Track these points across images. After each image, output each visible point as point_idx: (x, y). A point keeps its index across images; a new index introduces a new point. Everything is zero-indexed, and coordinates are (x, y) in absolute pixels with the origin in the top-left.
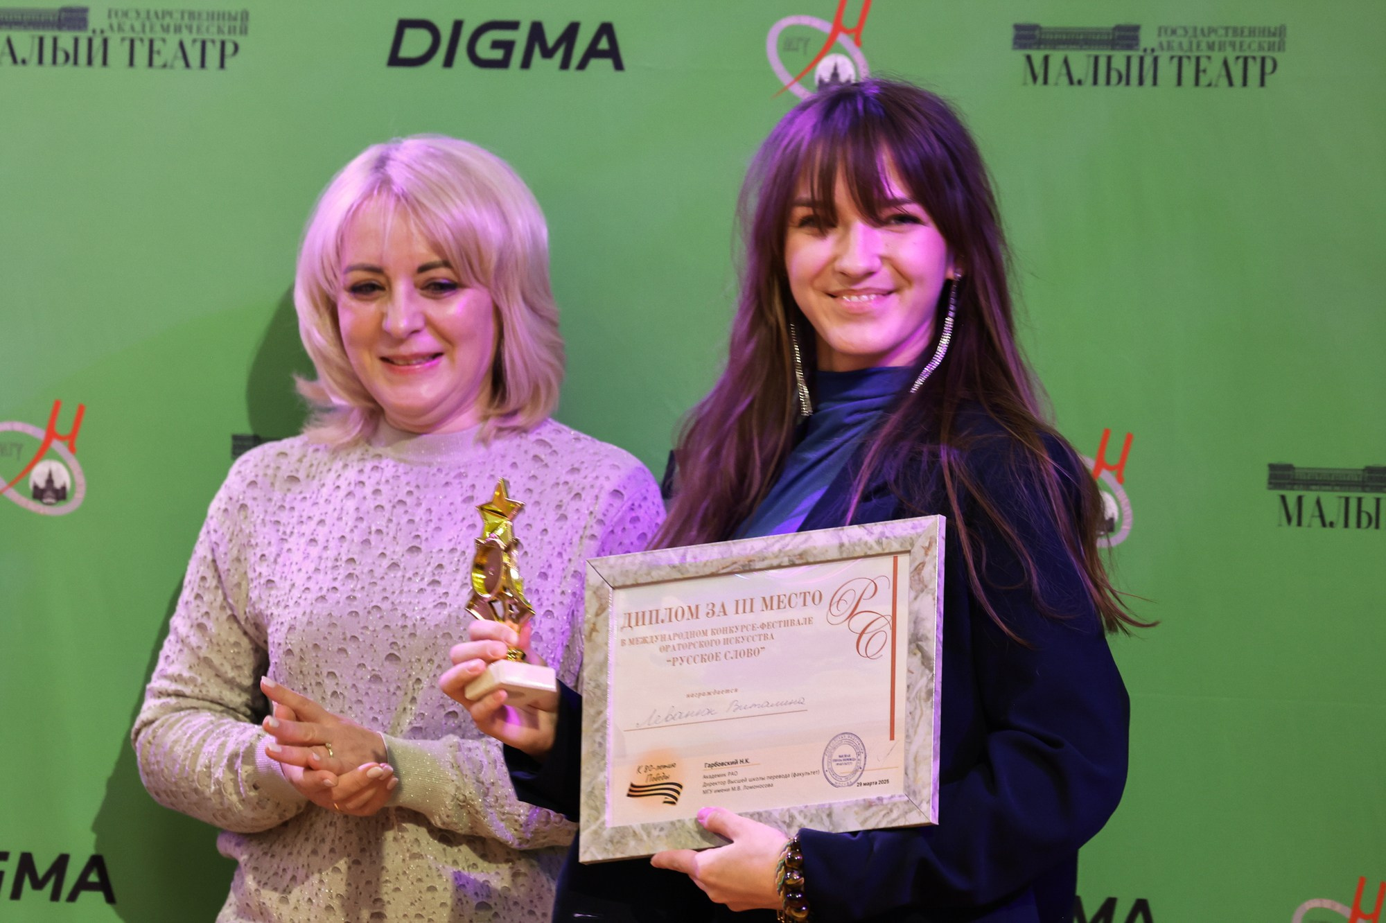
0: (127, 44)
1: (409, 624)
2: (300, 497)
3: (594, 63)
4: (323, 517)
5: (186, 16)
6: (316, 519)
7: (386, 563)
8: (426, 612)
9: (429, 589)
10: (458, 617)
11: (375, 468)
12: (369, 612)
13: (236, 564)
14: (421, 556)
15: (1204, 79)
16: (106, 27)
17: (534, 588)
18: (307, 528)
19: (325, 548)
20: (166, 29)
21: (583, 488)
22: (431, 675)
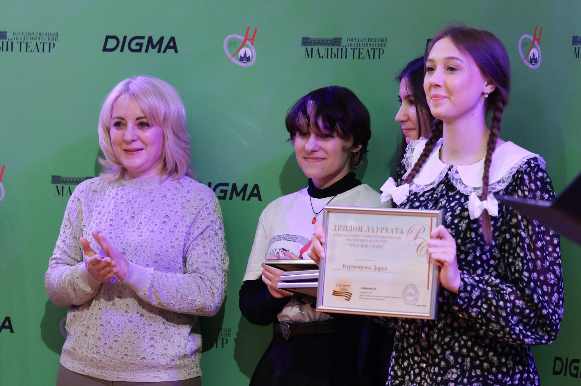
0: (19, 43)
1: (129, 242)
2: (97, 198)
3: (168, 50)
4: (104, 205)
5: (38, 34)
6: (102, 206)
7: (124, 221)
8: (135, 238)
9: (137, 231)
10: (145, 240)
11: (122, 189)
12: (116, 238)
13: (76, 219)
14: (135, 220)
15: (361, 56)
16: (12, 38)
17: (172, 230)
18: (98, 209)
19: (104, 215)
20: (32, 39)
21: (191, 198)
22: (136, 259)
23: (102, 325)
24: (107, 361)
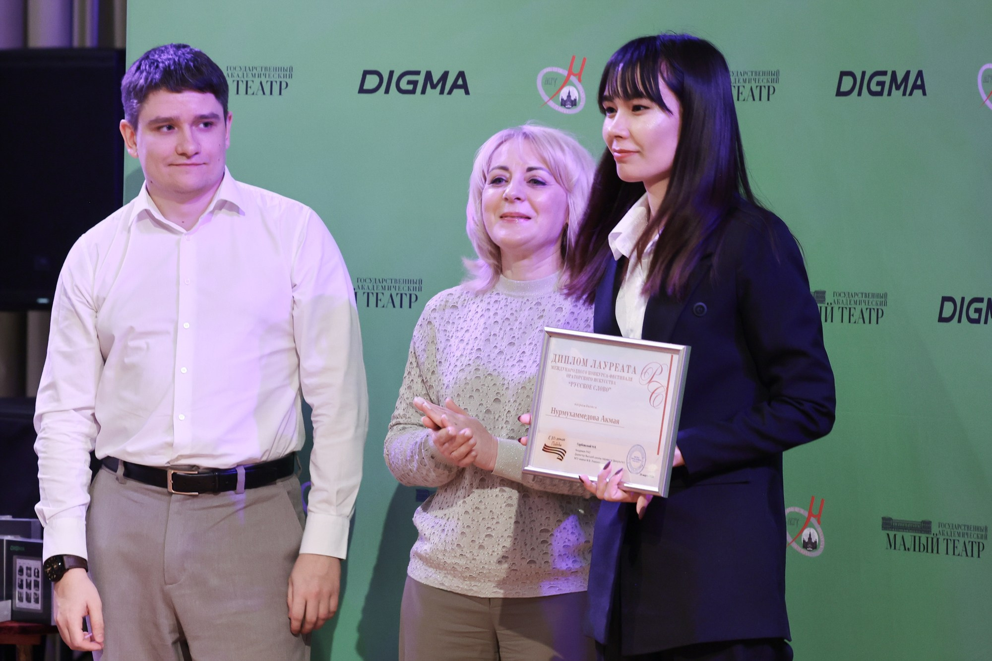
0: (236, 83)
3: (455, 91)
5: (263, 69)
6: (465, 329)
9: (517, 364)
20: (254, 76)
23: (466, 512)
24: (477, 567)
